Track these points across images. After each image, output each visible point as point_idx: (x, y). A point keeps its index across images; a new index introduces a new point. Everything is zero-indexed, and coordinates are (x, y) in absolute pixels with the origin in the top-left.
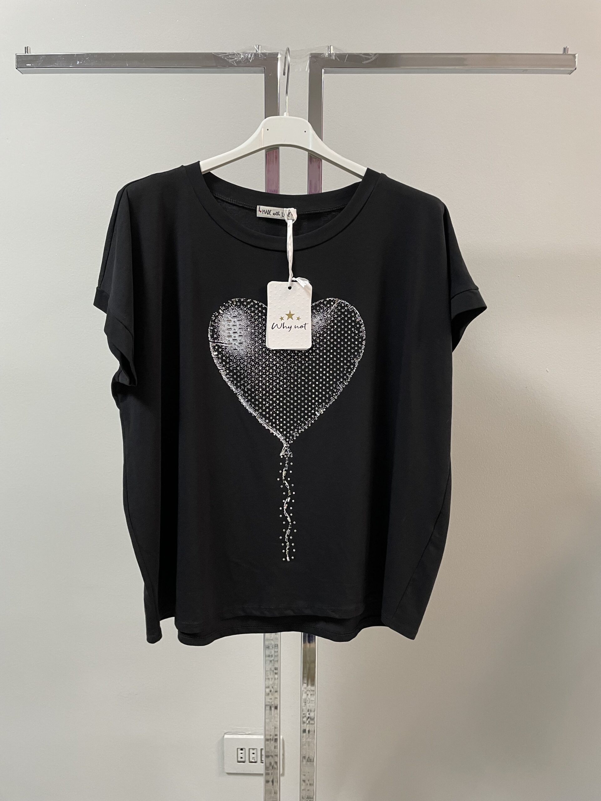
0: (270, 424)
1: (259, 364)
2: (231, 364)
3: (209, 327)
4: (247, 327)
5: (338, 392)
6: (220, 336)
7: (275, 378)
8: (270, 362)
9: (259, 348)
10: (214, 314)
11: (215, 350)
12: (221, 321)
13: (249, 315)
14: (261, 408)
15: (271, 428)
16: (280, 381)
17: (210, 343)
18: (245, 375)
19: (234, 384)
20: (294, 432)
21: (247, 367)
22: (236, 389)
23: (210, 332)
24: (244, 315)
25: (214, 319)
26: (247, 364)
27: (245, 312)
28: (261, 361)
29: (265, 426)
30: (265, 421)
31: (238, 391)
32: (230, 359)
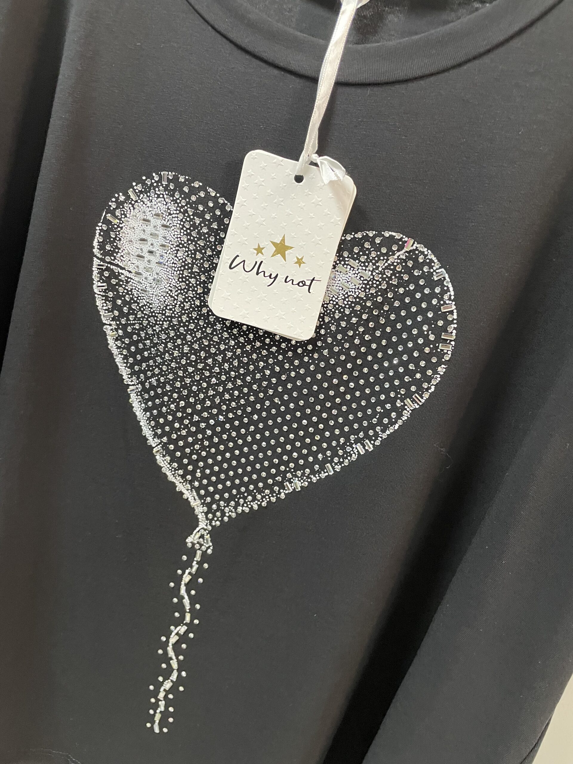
0: (181, 472)
1: (185, 339)
2: (130, 321)
3: (100, 224)
4: (177, 246)
5: (347, 458)
6: (120, 251)
7: (214, 380)
8: (212, 343)
9: (194, 304)
10: (116, 195)
11: (103, 280)
12: (128, 215)
13: (188, 219)
14: (168, 434)
15: (180, 482)
16: (225, 390)
17: (95, 259)
18: (151, 353)
19: (127, 365)
20: (228, 506)
21: (158, 338)
22: (129, 376)
23: (100, 235)
24: (177, 217)
25: (114, 207)
26: (159, 331)
27: (182, 210)
28: (191, 335)
29: (169, 473)
30: (169, 464)
31: (133, 383)
32: (130, 308)
